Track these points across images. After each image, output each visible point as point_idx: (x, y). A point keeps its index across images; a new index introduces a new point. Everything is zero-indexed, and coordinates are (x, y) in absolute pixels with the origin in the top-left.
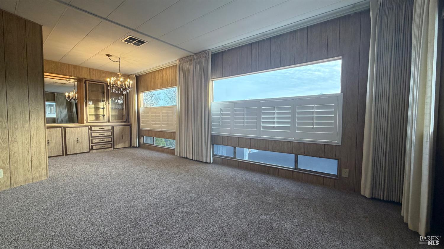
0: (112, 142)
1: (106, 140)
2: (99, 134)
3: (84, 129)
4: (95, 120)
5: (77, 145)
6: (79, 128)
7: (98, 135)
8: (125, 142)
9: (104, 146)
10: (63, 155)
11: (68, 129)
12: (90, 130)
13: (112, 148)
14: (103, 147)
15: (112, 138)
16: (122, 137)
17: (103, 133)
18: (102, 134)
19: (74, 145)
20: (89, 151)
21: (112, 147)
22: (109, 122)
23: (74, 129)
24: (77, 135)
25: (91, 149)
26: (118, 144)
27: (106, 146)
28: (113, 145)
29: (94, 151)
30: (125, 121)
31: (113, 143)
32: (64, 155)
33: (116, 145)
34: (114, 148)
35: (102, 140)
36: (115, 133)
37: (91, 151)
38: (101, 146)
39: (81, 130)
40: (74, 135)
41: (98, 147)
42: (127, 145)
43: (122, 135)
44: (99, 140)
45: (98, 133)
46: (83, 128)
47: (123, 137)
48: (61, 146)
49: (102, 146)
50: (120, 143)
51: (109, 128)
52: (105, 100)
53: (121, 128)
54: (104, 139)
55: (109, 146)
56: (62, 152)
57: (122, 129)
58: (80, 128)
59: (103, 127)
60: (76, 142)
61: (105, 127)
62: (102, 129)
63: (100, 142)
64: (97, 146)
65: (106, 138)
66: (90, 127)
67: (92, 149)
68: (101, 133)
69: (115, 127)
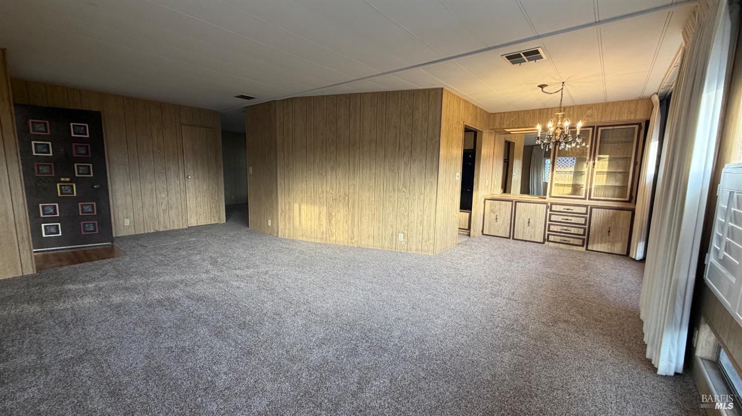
0: (585, 237)
1: (573, 230)
2: (563, 217)
3: (540, 208)
4: (571, 194)
5: (528, 229)
6: (533, 204)
7: (560, 218)
8: (613, 243)
9: (567, 239)
10: (509, 238)
11: (520, 203)
12: (549, 210)
13: (584, 248)
14: (565, 240)
15: (585, 229)
16: (609, 231)
17: (570, 218)
18: (567, 220)
19: (524, 228)
20: (542, 241)
21: (583, 246)
22: (590, 199)
23: (526, 205)
24: (529, 214)
25: (546, 239)
26: (598, 243)
27: (572, 241)
28: (585, 242)
29: (550, 243)
30: (627, 199)
31: (585, 239)
32: (511, 238)
33: (593, 243)
34: (587, 249)
35: (566, 230)
36: (592, 222)
37: (546, 243)
38: (563, 238)
39: (536, 208)
40: (525, 214)
41: (558, 239)
42: (618, 248)
43: (609, 228)
44: (562, 227)
45: (560, 216)
46: (539, 205)
47: (611, 233)
48: (509, 225)
49: (565, 238)
50: (602, 241)
51: (583, 210)
52: (588, 158)
53: (609, 214)
54: (570, 228)
55: (580, 242)
56: (508, 234)
57: (611, 215)
58: (535, 204)
59: (571, 208)
60: (526, 224)
61: (574, 207)
62: (568, 211)
63: (561, 231)
64: (556, 237)
65: (573, 227)
66: (549, 204)
67: (548, 241)
68: (566, 218)
69: (594, 210)
